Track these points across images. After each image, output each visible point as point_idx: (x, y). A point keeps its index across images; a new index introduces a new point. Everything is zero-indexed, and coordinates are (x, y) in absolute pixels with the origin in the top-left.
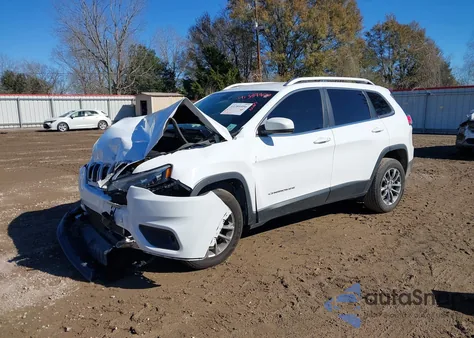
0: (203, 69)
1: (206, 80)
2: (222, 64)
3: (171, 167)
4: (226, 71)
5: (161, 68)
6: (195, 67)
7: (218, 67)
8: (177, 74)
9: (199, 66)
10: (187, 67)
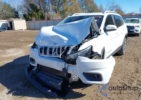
0: (30, 11)
1: (31, 14)
2: (36, 9)
3: (92, 47)
4: (38, 12)
5: (13, 10)
6: (27, 10)
7: (35, 10)
8: (19, 12)
9: (28, 10)
10: (23, 10)
